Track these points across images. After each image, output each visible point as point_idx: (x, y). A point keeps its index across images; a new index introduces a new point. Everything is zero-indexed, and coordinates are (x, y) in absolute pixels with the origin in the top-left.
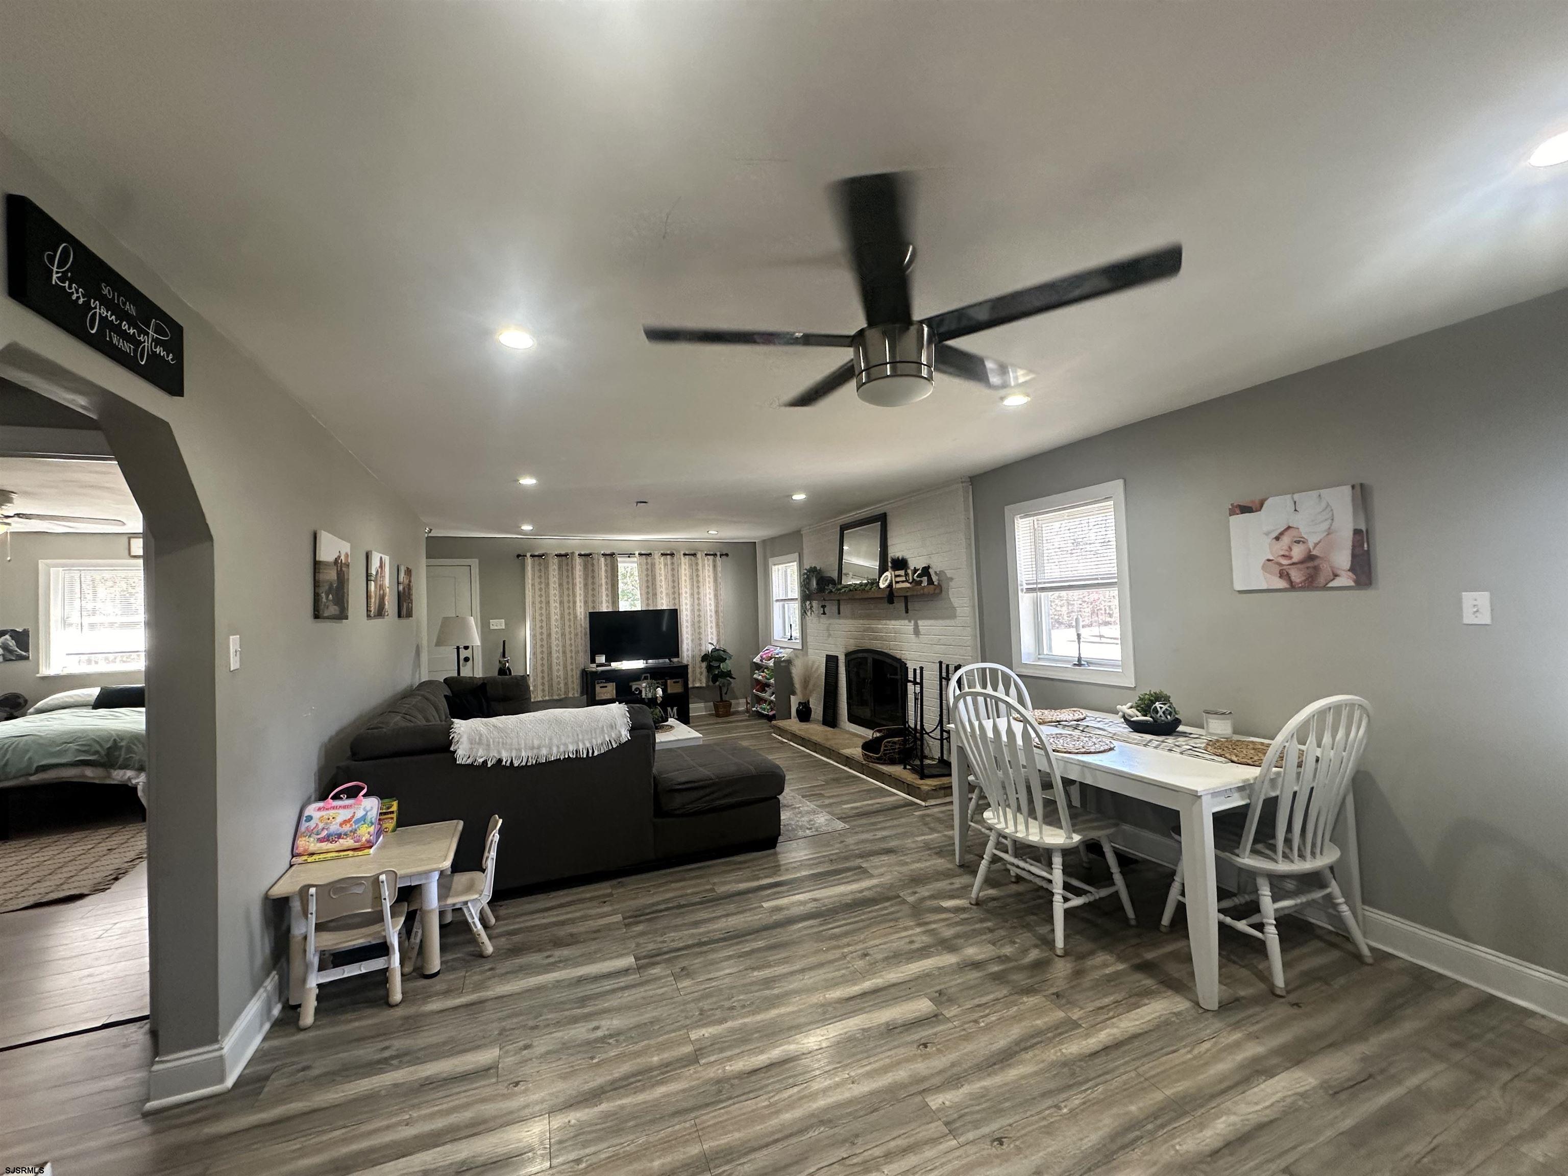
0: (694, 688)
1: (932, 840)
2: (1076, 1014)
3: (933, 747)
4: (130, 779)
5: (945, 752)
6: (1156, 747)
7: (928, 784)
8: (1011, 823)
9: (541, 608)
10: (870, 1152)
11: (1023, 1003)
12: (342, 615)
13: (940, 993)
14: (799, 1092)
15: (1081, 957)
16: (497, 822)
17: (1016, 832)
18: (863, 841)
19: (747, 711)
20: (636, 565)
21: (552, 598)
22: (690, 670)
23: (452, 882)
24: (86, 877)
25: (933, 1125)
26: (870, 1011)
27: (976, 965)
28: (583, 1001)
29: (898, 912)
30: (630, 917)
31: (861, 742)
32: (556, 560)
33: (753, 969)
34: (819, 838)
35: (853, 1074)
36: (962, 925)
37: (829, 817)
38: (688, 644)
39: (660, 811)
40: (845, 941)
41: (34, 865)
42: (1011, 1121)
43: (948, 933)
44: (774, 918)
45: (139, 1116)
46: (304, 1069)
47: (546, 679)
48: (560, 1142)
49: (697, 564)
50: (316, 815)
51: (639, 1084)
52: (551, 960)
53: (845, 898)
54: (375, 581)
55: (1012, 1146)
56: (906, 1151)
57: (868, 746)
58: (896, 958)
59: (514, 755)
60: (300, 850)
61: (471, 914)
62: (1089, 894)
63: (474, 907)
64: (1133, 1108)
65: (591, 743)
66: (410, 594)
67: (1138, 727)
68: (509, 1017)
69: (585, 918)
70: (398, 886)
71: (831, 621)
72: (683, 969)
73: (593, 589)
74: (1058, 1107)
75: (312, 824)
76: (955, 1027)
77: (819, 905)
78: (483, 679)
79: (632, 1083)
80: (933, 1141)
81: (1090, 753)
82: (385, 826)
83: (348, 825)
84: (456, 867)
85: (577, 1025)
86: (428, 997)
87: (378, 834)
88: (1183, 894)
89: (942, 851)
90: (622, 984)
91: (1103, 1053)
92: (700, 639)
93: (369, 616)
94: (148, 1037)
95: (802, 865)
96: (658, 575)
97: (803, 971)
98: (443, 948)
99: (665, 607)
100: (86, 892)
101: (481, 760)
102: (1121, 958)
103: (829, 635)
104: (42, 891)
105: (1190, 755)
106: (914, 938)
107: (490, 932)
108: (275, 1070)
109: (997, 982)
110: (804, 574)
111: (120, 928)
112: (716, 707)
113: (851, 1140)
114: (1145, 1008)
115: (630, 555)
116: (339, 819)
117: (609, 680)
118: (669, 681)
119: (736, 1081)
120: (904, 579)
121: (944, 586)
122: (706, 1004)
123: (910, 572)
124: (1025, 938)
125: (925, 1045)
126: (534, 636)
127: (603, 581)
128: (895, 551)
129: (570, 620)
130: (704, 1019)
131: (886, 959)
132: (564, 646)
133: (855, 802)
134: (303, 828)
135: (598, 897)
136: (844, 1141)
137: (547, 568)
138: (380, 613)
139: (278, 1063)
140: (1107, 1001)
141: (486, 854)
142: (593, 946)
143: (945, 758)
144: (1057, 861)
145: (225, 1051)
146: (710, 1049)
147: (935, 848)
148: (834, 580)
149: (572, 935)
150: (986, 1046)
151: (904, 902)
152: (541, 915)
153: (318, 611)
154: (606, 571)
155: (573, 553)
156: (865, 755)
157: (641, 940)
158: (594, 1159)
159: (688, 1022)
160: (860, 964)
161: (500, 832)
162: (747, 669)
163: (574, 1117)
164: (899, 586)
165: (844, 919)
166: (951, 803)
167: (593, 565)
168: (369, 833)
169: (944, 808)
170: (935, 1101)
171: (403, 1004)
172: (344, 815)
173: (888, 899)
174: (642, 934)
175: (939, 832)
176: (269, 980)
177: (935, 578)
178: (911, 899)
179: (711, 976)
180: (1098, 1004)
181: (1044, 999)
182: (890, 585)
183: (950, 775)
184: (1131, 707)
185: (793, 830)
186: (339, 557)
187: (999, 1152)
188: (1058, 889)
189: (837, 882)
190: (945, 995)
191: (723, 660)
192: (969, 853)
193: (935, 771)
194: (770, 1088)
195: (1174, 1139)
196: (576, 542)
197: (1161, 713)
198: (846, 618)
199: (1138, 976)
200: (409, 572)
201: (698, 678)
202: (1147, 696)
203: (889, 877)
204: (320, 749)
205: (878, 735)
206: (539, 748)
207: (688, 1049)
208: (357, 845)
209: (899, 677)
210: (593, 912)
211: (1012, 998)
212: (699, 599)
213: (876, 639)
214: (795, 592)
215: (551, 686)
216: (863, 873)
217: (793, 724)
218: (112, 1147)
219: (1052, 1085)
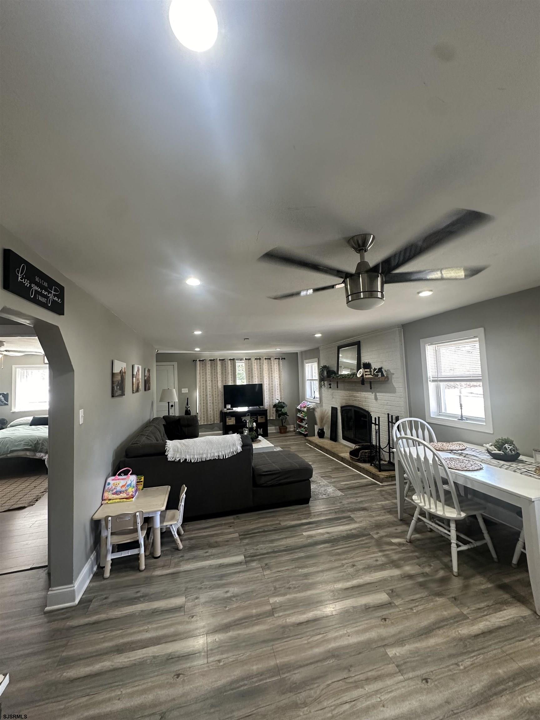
0: (270, 420)
1: (386, 504)
2: (466, 611)
3: (385, 456)
4: (42, 457)
5: (391, 458)
6: (506, 469)
7: (383, 474)
8: (427, 503)
9: (203, 383)
10: (358, 676)
11: (436, 601)
12: (123, 394)
13: (392, 590)
14: (322, 638)
15: (467, 578)
16: (185, 488)
17: (430, 508)
18: (351, 503)
19: (294, 431)
20: (244, 364)
21: (208, 380)
22: (268, 411)
23: (166, 514)
24: (26, 499)
25: (390, 666)
26: (357, 597)
27: (410, 577)
28: (221, 577)
29: (369, 543)
30: (242, 535)
31: (349, 450)
32: (209, 362)
33: (299, 568)
34: (331, 500)
35: (349, 631)
36: (402, 553)
37: (334, 489)
38: (267, 400)
39: (255, 484)
40: (344, 556)
41: (8, 492)
42: (432, 669)
43: (395, 557)
44: (309, 541)
45: (43, 613)
46: (106, 598)
47: (205, 415)
48: (211, 650)
49: (271, 363)
50: (112, 482)
51: (247, 624)
52: (208, 554)
53: (343, 533)
54: (136, 377)
55: (433, 684)
56: (376, 679)
57: (353, 453)
58: (369, 568)
59: (192, 457)
60: (105, 498)
61: (173, 530)
62: (470, 544)
63: (175, 527)
64: (500, 671)
65: (225, 452)
66: (149, 380)
67: (495, 457)
68: (190, 581)
69: (222, 534)
70: (144, 517)
71: (334, 391)
72: (266, 565)
73: (225, 375)
74: (457, 664)
75: (110, 486)
76: (400, 611)
77: (330, 536)
78: (179, 416)
79: (243, 623)
80: (391, 675)
81: (469, 471)
82: (138, 487)
83: (124, 487)
84: (167, 508)
85: (219, 589)
86: (155, 568)
87: (136, 491)
88: (524, 548)
89: (391, 511)
90: (238, 570)
91: (482, 636)
92: (272, 397)
93: (133, 392)
94: (47, 576)
95: (321, 514)
96: (253, 369)
97: (322, 571)
98: (162, 544)
99: (257, 383)
100: (26, 506)
101: (178, 459)
102: (490, 580)
103: (333, 398)
104: (11, 504)
105: (526, 475)
106: (378, 559)
107: (181, 538)
108: (94, 597)
109: (422, 588)
110: (321, 369)
111: (38, 523)
112: (280, 429)
113: (348, 668)
114: (505, 611)
115: (241, 360)
116: (121, 485)
117: (232, 416)
118: (259, 417)
119: (292, 628)
120: (369, 373)
121: (389, 376)
122: (277, 584)
123: (372, 370)
124: (436, 564)
125: (385, 619)
126: (200, 396)
127: (230, 371)
128: (365, 360)
129: (215, 389)
130: (276, 593)
131: (364, 568)
132: (213, 400)
133: (347, 481)
134: (106, 488)
135: (228, 523)
136: (345, 668)
137: (206, 365)
138: (138, 390)
139: (96, 594)
140: (482, 605)
141: (180, 503)
142: (226, 549)
143: (391, 461)
144: (453, 526)
145: (76, 587)
146: (279, 609)
147: (387, 509)
148: (335, 372)
149: (216, 542)
150: (417, 624)
151: (372, 538)
152: (203, 531)
153: (113, 394)
154: (231, 367)
155: (217, 359)
156: (351, 457)
157: (247, 547)
158: (226, 661)
159: (269, 593)
160: (351, 570)
161: (186, 493)
162: (294, 411)
163: (218, 637)
164: (367, 376)
165: (342, 545)
166: (395, 484)
167: (225, 364)
168: (132, 491)
169: (392, 487)
170: (392, 652)
171: (145, 571)
172: (122, 483)
173: (364, 535)
174: (248, 544)
175: (389, 500)
176: (92, 555)
177: (385, 373)
178: (376, 536)
179: (279, 570)
180: (478, 606)
181: (448, 600)
182: (362, 376)
183: (394, 470)
184: (491, 446)
185: (317, 494)
186: (122, 370)
187: (426, 686)
188: (454, 541)
189: (338, 524)
190: (395, 592)
191: (283, 407)
192: (405, 513)
193: (386, 468)
194: (308, 634)
195: (526, 693)
196: (218, 354)
197: (508, 450)
198: (341, 390)
199: (500, 592)
200: (149, 371)
201: (272, 415)
202: (500, 441)
203: (365, 523)
204: (113, 453)
205: (357, 447)
206: (202, 454)
207: (268, 608)
208: (128, 496)
209: (367, 420)
210: (226, 531)
211: (430, 597)
212: (272, 379)
213: (355, 400)
214: (316, 376)
215: (207, 418)
216: (351, 520)
217: (316, 439)
218: (32, 627)
219: (453, 651)
